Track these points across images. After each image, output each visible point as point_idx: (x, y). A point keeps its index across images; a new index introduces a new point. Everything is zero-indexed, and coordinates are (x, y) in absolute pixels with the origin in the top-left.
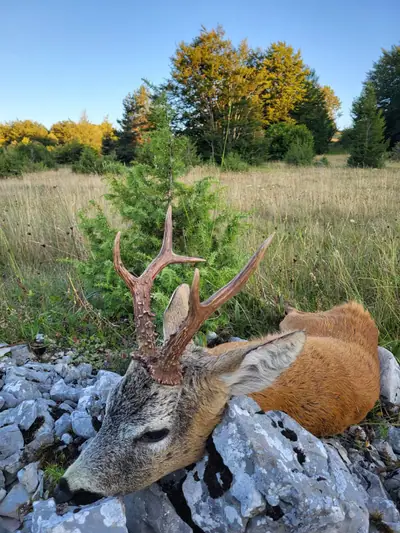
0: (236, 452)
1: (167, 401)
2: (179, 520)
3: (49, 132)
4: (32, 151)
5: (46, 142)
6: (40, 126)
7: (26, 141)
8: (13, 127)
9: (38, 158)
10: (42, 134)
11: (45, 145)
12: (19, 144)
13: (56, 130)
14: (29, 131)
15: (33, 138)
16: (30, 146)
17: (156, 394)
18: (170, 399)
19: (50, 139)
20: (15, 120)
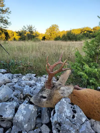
0: (57, 108)
1: (47, 92)
2: (48, 117)
3: (92, 29)
4: (86, 34)
5: (91, 32)
6: (90, 28)
7: (85, 32)
8: (83, 29)
9: (87, 36)
10: (90, 30)
11: (90, 33)
12: (84, 33)
13: (94, 29)
14: (87, 29)
15: (88, 31)
16: (86, 33)
17: (45, 89)
18: (48, 91)
19: (92, 31)
20: (84, 27)
